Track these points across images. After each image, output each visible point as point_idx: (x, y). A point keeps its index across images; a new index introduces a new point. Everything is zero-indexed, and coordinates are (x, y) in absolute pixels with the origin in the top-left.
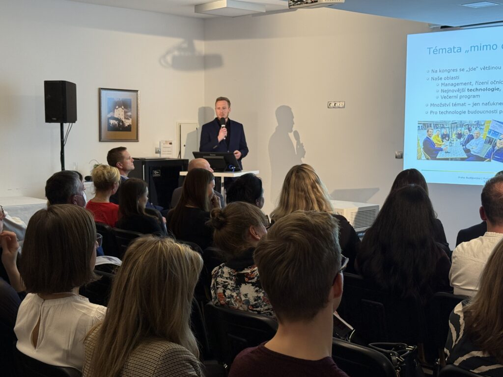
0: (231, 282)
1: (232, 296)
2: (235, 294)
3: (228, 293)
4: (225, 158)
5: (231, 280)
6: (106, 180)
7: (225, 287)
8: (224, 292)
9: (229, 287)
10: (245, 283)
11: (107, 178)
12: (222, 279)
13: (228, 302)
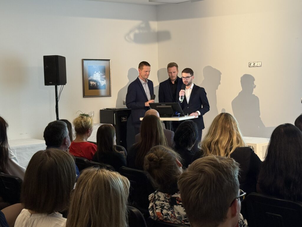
0: (166, 204)
1: (168, 214)
2: (170, 213)
3: (165, 211)
4: (172, 107)
5: (167, 202)
6: (83, 127)
7: (162, 207)
8: (162, 211)
9: (165, 207)
10: (177, 204)
11: (84, 126)
12: (160, 202)
13: (166, 218)
